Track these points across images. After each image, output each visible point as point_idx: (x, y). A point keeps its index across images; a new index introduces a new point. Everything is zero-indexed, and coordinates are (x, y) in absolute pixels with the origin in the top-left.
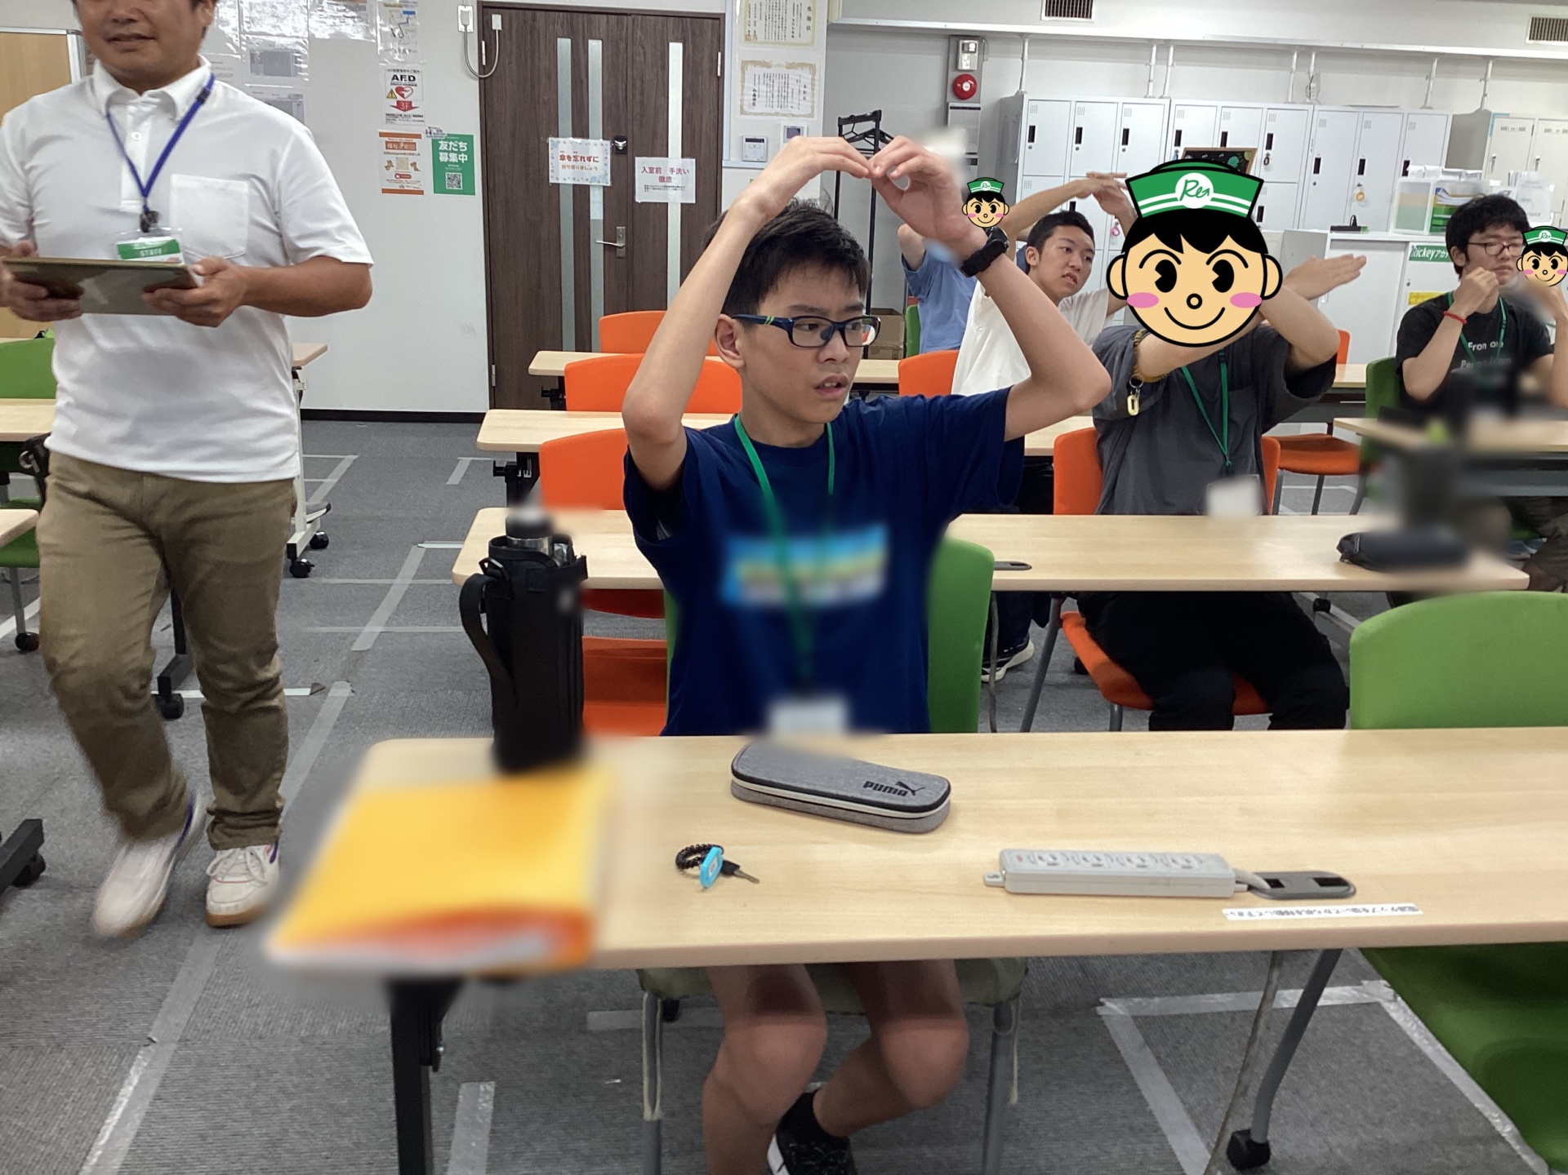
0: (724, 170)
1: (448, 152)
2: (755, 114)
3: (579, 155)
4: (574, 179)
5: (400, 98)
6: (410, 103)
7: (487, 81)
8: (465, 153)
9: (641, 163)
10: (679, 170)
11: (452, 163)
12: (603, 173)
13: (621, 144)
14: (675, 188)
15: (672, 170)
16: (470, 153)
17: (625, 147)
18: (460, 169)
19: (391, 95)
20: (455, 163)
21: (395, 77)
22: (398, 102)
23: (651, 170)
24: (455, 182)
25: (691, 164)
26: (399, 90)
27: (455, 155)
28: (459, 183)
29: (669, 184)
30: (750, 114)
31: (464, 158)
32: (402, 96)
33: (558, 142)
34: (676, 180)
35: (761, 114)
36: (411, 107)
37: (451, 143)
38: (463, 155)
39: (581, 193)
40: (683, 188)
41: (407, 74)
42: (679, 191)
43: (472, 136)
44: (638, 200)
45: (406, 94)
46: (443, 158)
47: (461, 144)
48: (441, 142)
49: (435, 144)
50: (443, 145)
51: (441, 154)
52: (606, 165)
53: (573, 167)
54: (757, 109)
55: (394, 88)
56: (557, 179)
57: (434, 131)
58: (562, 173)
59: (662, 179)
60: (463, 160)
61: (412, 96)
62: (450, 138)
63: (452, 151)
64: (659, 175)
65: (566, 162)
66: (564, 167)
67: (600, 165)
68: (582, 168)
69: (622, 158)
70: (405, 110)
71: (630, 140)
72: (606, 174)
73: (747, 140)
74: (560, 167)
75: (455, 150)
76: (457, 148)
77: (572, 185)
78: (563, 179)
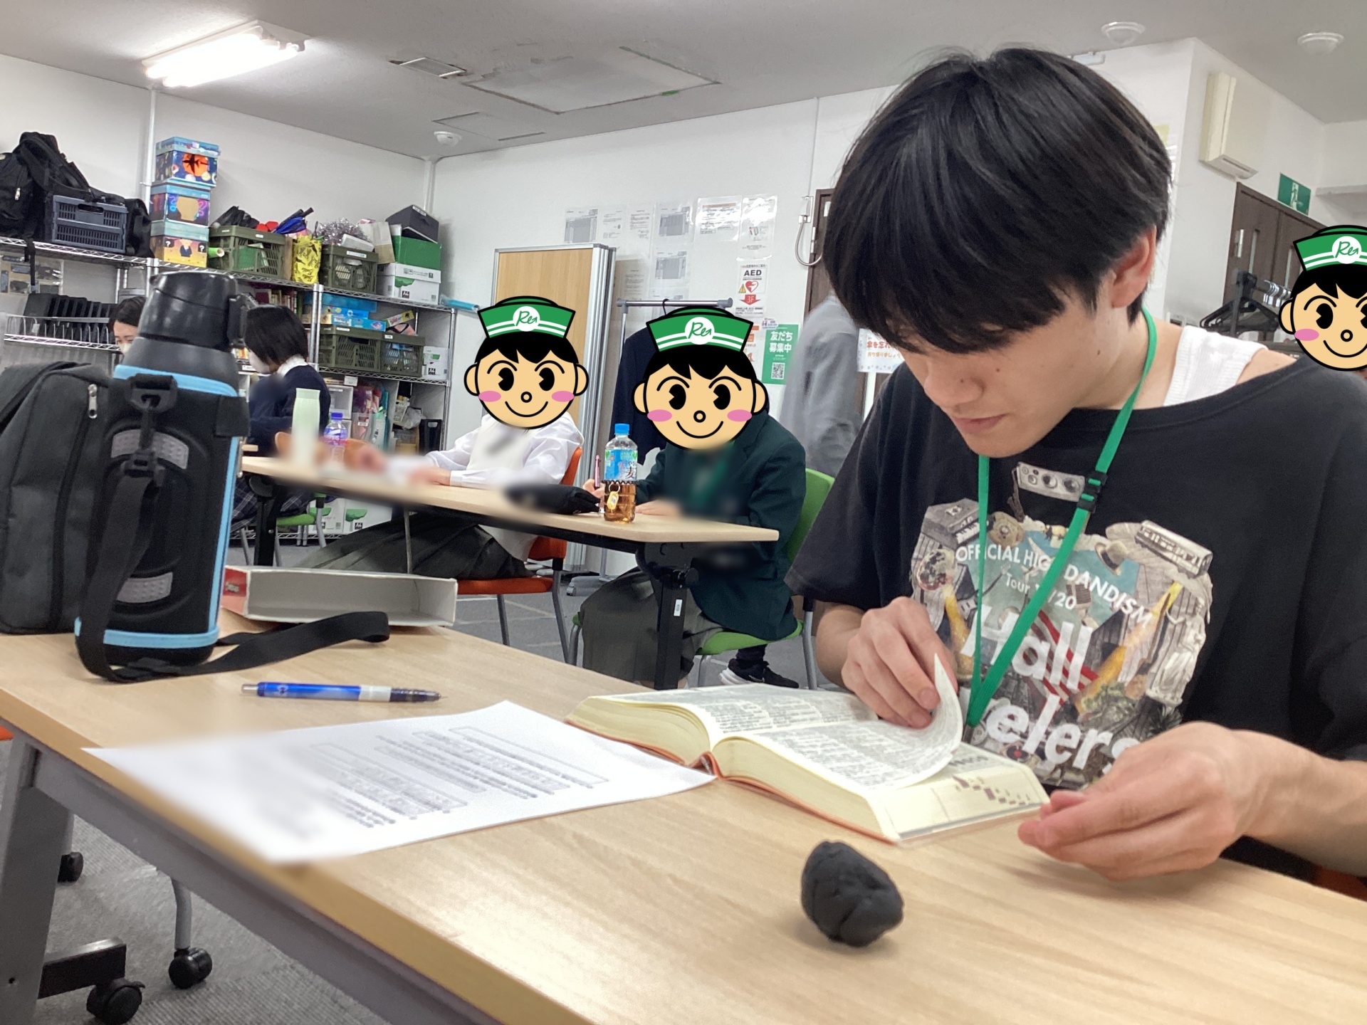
1: (777, 342)
4: (877, 367)
5: (748, 292)
6: (755, 296)
7: (816, 270)
8: (790, 343)
11: (778, 353)
18: (783, 359)
19: (742, 291)
20: (781, 353)
21: (747, 273)
22: (747, 296)
24: (779, 372)
26: (749, 284)
27: (781, 345)
32: (750, 289)
36: (755, 301)
37: (781, 333)
38: (788, 345)
41: (756, 269)
45: (753, 288)
46: (772, 349)
47: (788, 333)
48: (773, 333)
49: (769, 335)
50: (774, 338)
51: (772, 344)
53: (878, 354)
55: (745, 282)
57: (769, 322)
58: (869, 364)
60: (788, 350)
61: (757, 291)
62: (781, 328)
63: (781, 342)
65: (873, 350)
66: (870, 354)
68: (886, 355)
70: (750, 304)
74: (867, 354)
75: (783, 340)
76: (785, 338)
77: (878, 375)
78: (869, 368)
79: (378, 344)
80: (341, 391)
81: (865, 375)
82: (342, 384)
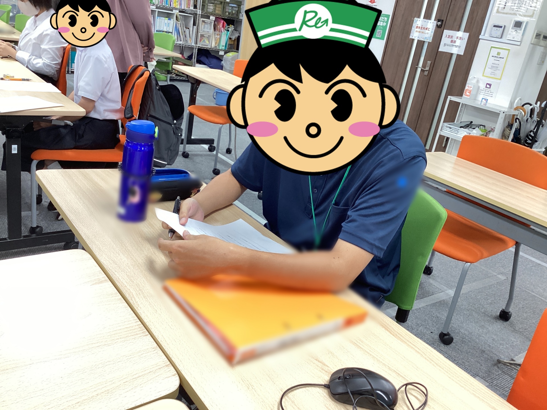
0: (480, 40)
2: (504, 13)
3: (423, 26)
4: (419, 38)
8: (385, 22)
9: (446, 32)
10: (461, 38)
11: (381, 26)
12: (430, 36)
13: (439, 23)
14: (456, 46)
15: (457, 38)
16: (387, 22)
17: (441, 26)
18: (382, 29)
23: (449, 36)
24: (379, 34)
25: (467, 34)
27: (382, 23)
28: (380, 35)
29: (454, 44)
30: (501, 13)
31: (385, 24)
33: (418, 20)
34: (458, 42)
35: (506, 14)
37: (382, 18)
38: (385, 23)
39: (421, 43)
40: (459, 47)
42: (457, 48)
43: (389, 15)
44: (440, 50)
47: (385, 18)
52: (432, 32)
53: (420, 32)
54: (505, 11)
56: (413, 36)
58: (415, 35)
59: (452, 41)
62: (383, 15)
63: (382, 21)
64: (451, 39)
65: (418, 30)
66: (416, 31)
67: (429, 32)
68: (423, 32)
69: (439, 29)
70: (372, 3)
71: (444, 22)
72: (431, 37)
73: (495, 26)
74: (415, 31)
75: (383, 21)
76: (384, 20)
77: (418, 40)
78: (415, 37)
79: (223, 3)
80: (209, 22)
81: (413, 40)
82: (209, 19)
